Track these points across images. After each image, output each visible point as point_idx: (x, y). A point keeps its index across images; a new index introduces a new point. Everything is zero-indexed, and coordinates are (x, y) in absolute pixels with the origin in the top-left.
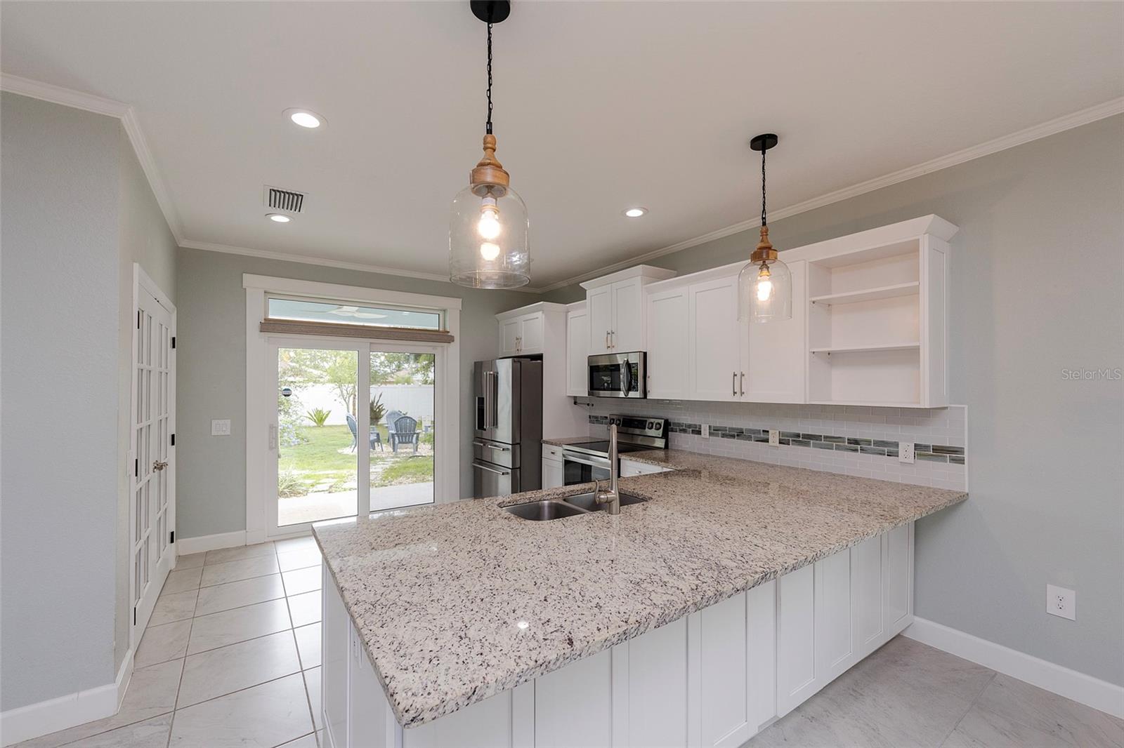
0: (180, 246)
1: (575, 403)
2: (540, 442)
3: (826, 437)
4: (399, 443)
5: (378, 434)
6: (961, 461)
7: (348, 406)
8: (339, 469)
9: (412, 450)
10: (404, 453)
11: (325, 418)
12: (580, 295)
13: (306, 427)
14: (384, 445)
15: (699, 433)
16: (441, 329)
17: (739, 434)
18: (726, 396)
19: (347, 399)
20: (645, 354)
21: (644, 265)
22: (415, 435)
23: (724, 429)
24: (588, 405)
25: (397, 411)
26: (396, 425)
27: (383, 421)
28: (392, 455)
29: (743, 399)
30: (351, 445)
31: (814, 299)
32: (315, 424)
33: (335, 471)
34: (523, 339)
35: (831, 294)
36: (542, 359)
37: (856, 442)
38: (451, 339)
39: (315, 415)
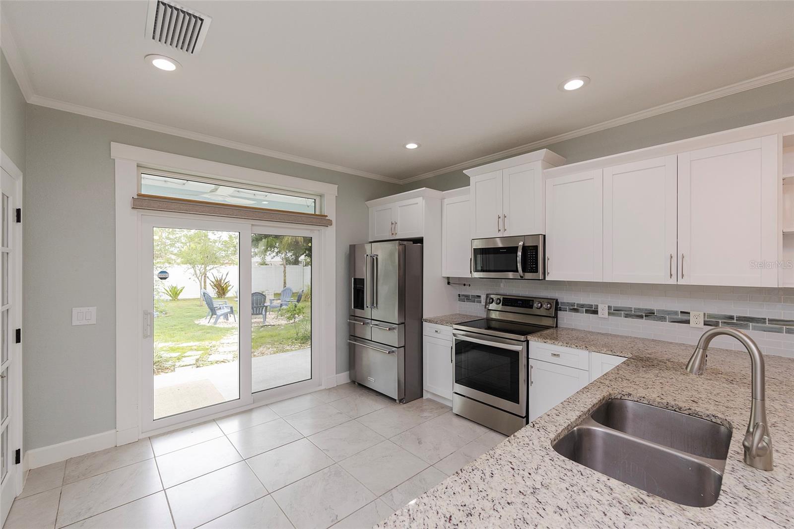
0: (28, 102)
1: (449, 283)
2: (421, 321)
3: (772, 320)
5: (231, 308)
7: (201, 283)
8: (201, 340)
9: (262, 320)
10: (256, 323)
11: (180, 293)
12: (465, 181)
13: (163, 301)
15: (595, 312)
16: (317, 213)
17: (650, 314)
18: (661, 277)
19: (200, 278)
20: (545, 236)
21: (548, 150)
22: (264, 308)
23: (630, 309)
24: (464, 285)
29: (681, 282)
30: (206, 317)
31: (784, 176)
32: (171, 299)
33: (197, 343)
34: (399, 224)
36: (422, 243)
38: (329, 223)
39: (170, 291)
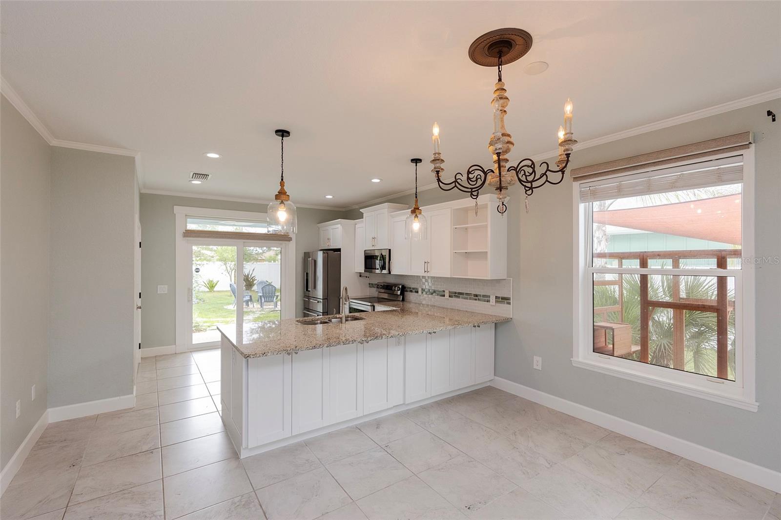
1: (360, 276)
2: (339, 298)
3: (466, 294)
4: (265, 301)
5: (251, 296)
6: (509, 303)
7: (231, 277)
8: (225, 318)
9: (273, 307)
10: (268, 309)
11: (215, 285)
12: (360, 216)
13: (202, 292)
14: (255, 304)
15: (418, 292)
16: (285, 234)
17: (434, 292)
19: (230, 273)
20: (390, 250)
21: (389, 203)
22: (275, 297)
23: (428, 290)
24: (366, 277)
25: (265, 281)
26: (263, 290)
27: (255, 288)
28: (259, 310)
30: (233, 304)
31: (456, 227)
32: (208, 290)
33: (223, 319)
34: (331, 240)
35: (467, 224)
36: (340, 252)
37: (476, 296)
38: (290, 239)
39: (208, 284)
